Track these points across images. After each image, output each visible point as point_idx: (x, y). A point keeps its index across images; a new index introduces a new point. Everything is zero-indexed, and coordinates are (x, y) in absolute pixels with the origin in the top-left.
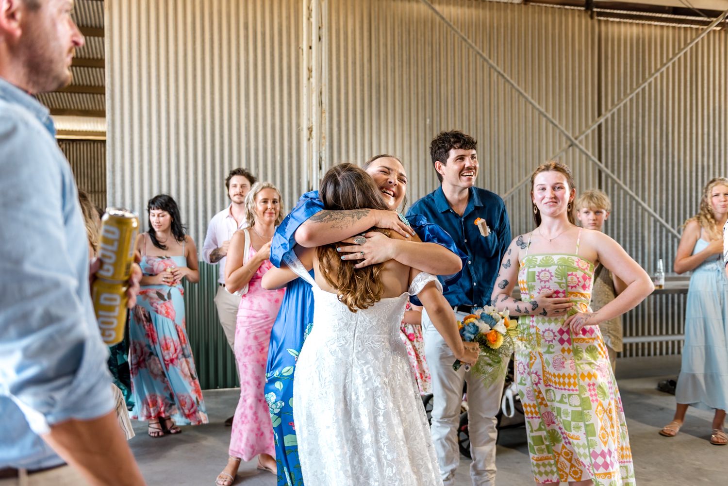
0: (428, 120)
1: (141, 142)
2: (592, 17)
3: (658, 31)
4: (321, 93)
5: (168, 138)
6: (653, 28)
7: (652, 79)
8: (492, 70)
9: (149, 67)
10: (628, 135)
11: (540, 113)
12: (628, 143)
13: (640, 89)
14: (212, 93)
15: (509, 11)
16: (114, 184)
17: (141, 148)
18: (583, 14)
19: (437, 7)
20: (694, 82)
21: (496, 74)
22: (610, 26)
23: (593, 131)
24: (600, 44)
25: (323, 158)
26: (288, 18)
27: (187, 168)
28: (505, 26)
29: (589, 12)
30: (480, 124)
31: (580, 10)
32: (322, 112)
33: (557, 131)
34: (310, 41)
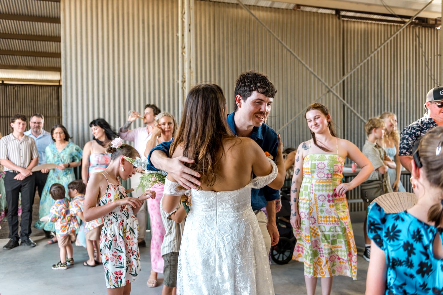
1: (82, 88)
2: (339, 18)
3: (376, 26)
4: (190, 62)
5: (98, 86)
6: (373, 25)
7: (373, 55)
8: (284, 48)
9: (87, 45)
10: (359, 85)
11: (311, 72)
12: (359, 90)
13: (366, 61)
14: (124, 60)
16: (66, 113)
17: (82, 92)
18: (334, 17)
19: (252, 12)
20: (395, 56)
21: (285, 50)
22: (349, 23)
23: (340, 84)
26: (168, 17)
27: (109, 104)
28: (291, 23)
29: (338, 16)
31: (332, 14)
32: (191, 73)
33: (320, 83)
34: (183, 31)
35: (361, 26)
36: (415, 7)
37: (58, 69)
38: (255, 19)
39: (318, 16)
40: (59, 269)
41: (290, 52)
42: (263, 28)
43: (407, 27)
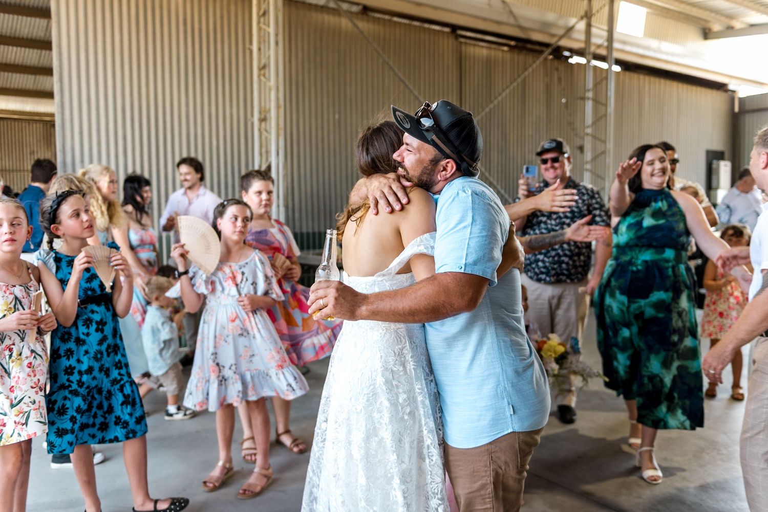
2: (456, 39)
6: (495, 51)
7: (504, 94)
15: (397, 28)
18: (450, 36)
22: (468, 46)
24: (460, 60)
28: (395, 40)
29: (454, 35)
31: (447, 33)
34: (259, 43)
35: (481, 51)
36: (554, 31)
39: (429, 33)
43: (543, 59)
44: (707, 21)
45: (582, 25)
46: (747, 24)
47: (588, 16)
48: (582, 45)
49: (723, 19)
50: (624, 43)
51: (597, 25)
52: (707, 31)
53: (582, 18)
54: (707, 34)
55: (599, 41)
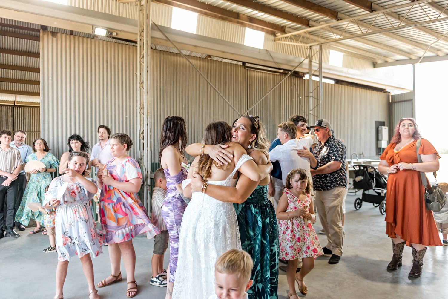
0: (184, 106)
1: (57, 110)
2: (245, 68)
3: (268, 75)
5: (71, 109)
7: (268, 94)
8: (208, 84)
9: (62, 77)
11: (229, 105)
14: (91, 90)
15: (215, 63)
16: (44, 130)
17: (57, 113)
18: (242, 67)
19: (190, 60)
22: (251, 72)
24: (247, 79)
25: (148, 121)
26: (126, 59)
27: (79, 123)
28: (213, 69)
29: (244, 66)
30: (204, 108)
31: (240, 65)
32: (148, 102)
33: (235, 112)
34: (140, 71)
35: (258, 74)
36: (293, 64)
37: (37, 94)
38: (192, 66)
39: (231, 66)
40: (49, 252)
41: (216, 90)
42: (198, 72)
43: (288, 77)
44: (375, 59)
45: (307, 61)
46: (394, 60)
47: (309, 57)
48: (307, 71)
49: (382, 58)
50: (329, 69)
51: (314, 61)
52: (375, 63)
53: (307, 58)
54: (375, 65)
55: (316, 69)
